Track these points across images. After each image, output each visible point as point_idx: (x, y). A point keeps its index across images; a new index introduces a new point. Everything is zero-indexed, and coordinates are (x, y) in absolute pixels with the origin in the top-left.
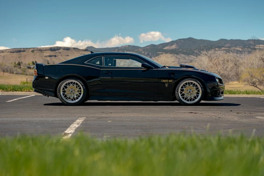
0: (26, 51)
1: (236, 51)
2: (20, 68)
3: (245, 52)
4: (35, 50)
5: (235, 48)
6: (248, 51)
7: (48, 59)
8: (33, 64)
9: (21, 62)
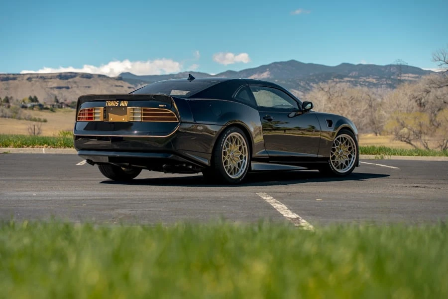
0: (18, 79)
1: (367, 84)
2: (9, 107)
3: (383, 86)
4: (33, 78)
5: (365, 78)
6: (387, 84)
7: (56, 92)
8: (30, 101)
9: (9, 96)
